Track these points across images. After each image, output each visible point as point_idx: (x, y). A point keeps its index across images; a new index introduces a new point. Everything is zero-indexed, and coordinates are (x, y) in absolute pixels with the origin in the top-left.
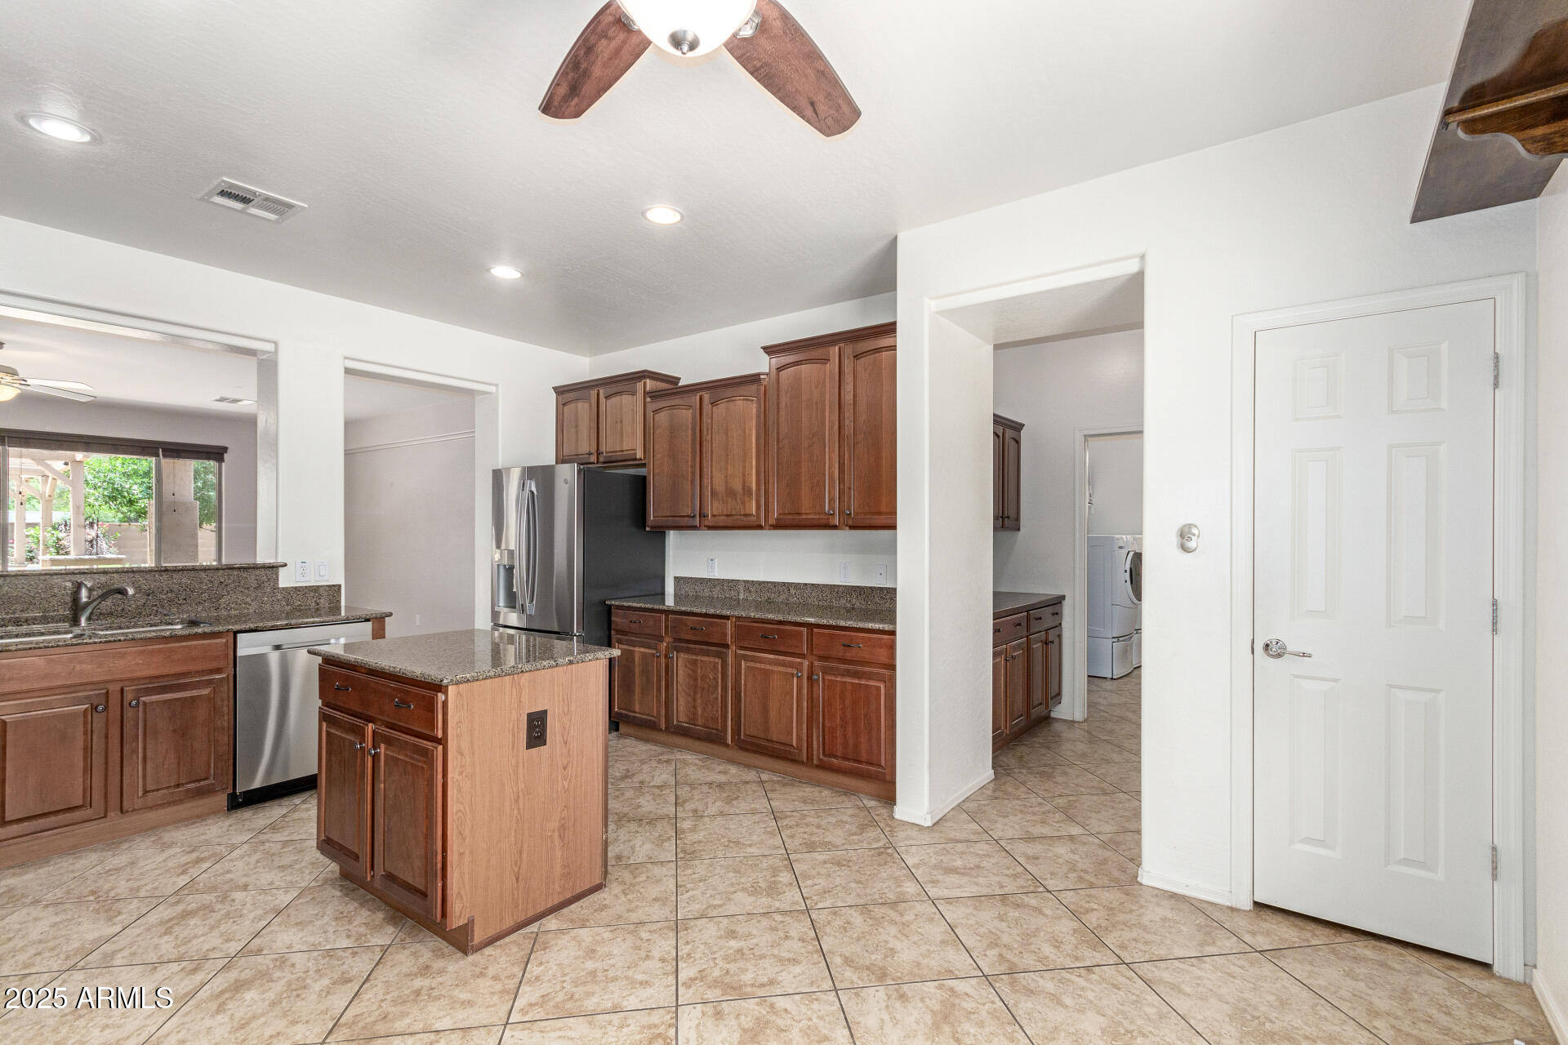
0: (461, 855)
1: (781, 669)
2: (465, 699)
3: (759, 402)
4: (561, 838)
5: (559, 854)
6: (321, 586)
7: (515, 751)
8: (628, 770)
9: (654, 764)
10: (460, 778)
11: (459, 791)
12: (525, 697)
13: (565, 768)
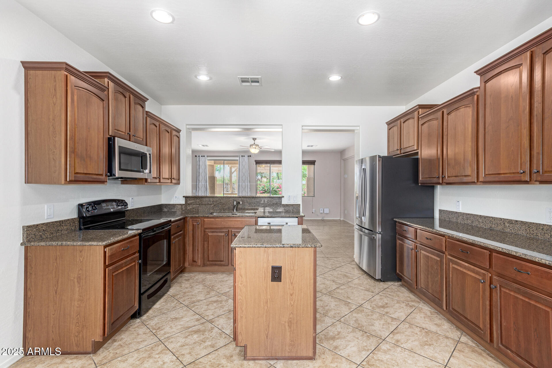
0: (242, 317)
1: (473, 275)
2: (243, 254)
3: (473, 106)
4: (290, 327)
5: (288, 334)
6: (294, 204)
7: (266, 281)
8: (387, 304)
9: (403, 305)
10: (241, 286)
11: (241, 291)
12: (270, 258)
13: (291, 295)
